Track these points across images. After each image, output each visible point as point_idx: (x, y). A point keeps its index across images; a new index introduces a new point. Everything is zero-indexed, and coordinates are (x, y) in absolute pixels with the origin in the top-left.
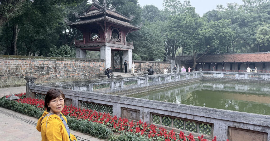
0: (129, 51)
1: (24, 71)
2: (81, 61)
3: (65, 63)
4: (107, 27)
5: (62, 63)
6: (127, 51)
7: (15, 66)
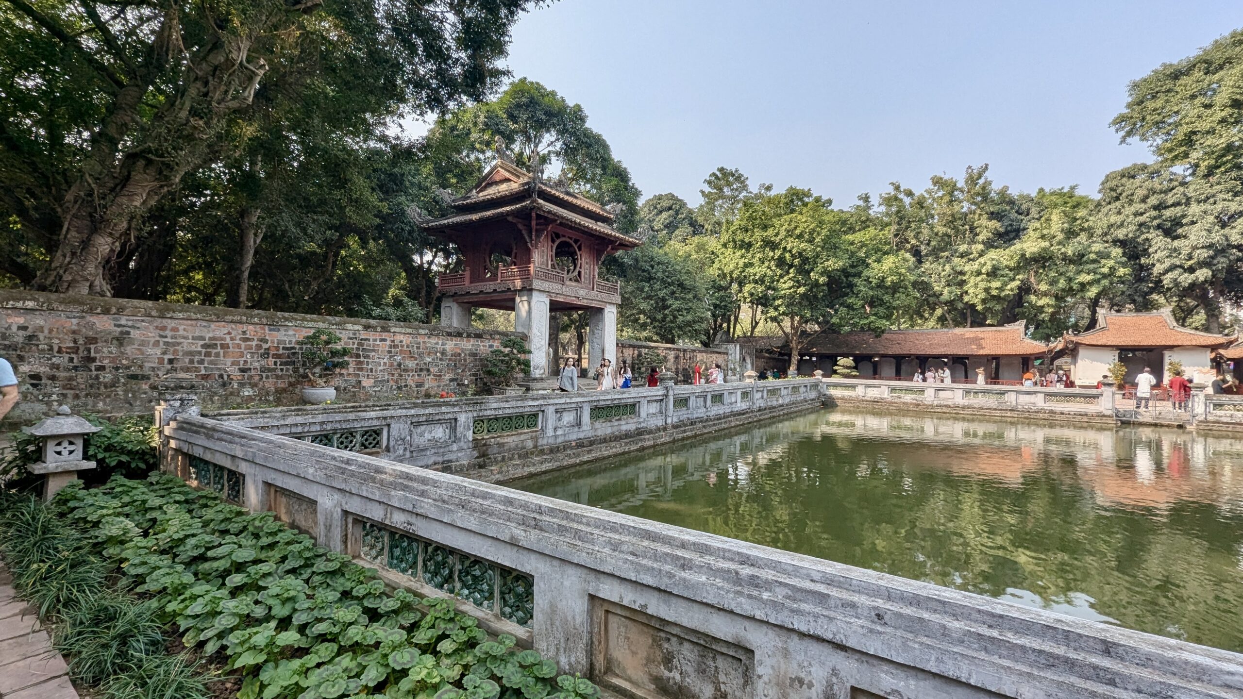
0: (606, 311)
1: (233, 364)
2: (449, 334)
3: (393, 341)
4: (539, 232)
5: (385, 340)
6: (600, 310)
7: (202, 342)
